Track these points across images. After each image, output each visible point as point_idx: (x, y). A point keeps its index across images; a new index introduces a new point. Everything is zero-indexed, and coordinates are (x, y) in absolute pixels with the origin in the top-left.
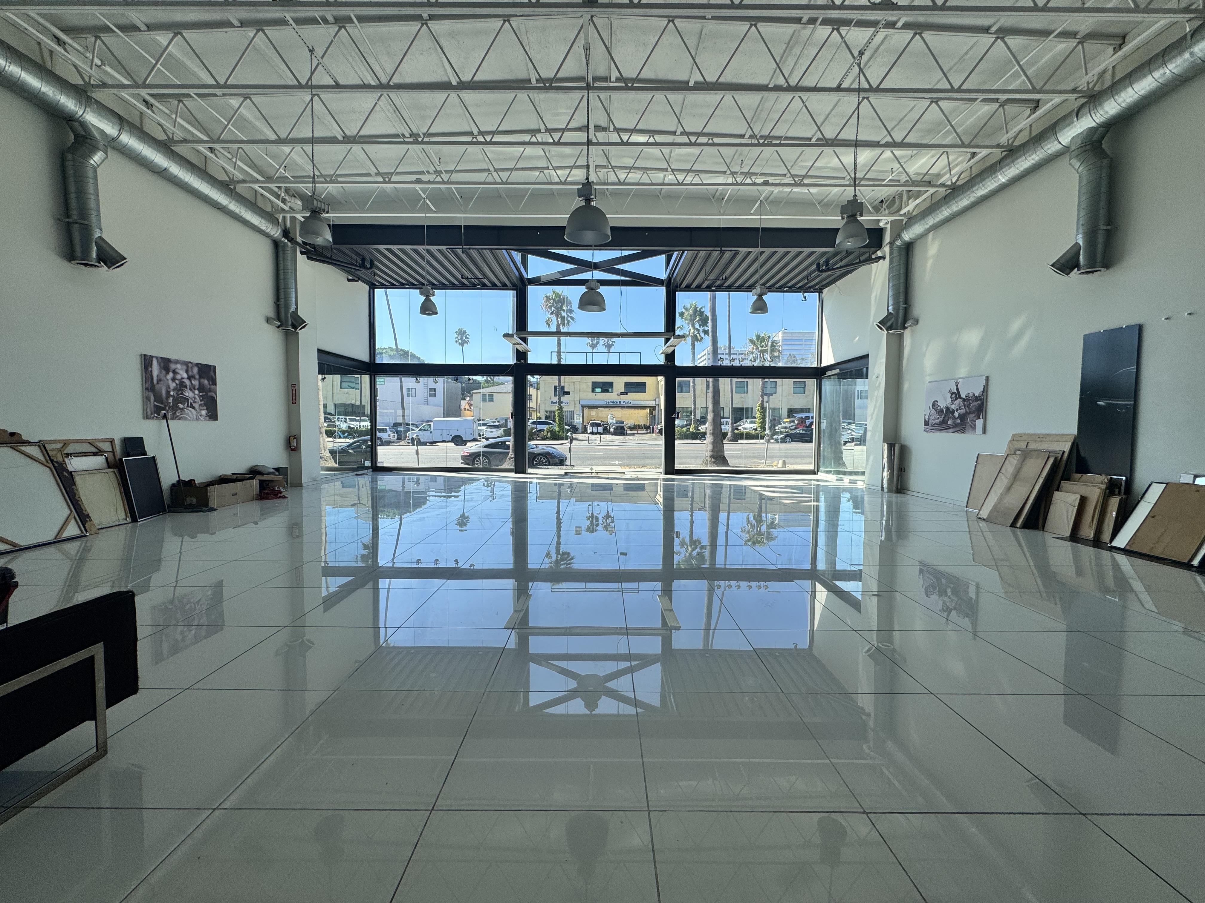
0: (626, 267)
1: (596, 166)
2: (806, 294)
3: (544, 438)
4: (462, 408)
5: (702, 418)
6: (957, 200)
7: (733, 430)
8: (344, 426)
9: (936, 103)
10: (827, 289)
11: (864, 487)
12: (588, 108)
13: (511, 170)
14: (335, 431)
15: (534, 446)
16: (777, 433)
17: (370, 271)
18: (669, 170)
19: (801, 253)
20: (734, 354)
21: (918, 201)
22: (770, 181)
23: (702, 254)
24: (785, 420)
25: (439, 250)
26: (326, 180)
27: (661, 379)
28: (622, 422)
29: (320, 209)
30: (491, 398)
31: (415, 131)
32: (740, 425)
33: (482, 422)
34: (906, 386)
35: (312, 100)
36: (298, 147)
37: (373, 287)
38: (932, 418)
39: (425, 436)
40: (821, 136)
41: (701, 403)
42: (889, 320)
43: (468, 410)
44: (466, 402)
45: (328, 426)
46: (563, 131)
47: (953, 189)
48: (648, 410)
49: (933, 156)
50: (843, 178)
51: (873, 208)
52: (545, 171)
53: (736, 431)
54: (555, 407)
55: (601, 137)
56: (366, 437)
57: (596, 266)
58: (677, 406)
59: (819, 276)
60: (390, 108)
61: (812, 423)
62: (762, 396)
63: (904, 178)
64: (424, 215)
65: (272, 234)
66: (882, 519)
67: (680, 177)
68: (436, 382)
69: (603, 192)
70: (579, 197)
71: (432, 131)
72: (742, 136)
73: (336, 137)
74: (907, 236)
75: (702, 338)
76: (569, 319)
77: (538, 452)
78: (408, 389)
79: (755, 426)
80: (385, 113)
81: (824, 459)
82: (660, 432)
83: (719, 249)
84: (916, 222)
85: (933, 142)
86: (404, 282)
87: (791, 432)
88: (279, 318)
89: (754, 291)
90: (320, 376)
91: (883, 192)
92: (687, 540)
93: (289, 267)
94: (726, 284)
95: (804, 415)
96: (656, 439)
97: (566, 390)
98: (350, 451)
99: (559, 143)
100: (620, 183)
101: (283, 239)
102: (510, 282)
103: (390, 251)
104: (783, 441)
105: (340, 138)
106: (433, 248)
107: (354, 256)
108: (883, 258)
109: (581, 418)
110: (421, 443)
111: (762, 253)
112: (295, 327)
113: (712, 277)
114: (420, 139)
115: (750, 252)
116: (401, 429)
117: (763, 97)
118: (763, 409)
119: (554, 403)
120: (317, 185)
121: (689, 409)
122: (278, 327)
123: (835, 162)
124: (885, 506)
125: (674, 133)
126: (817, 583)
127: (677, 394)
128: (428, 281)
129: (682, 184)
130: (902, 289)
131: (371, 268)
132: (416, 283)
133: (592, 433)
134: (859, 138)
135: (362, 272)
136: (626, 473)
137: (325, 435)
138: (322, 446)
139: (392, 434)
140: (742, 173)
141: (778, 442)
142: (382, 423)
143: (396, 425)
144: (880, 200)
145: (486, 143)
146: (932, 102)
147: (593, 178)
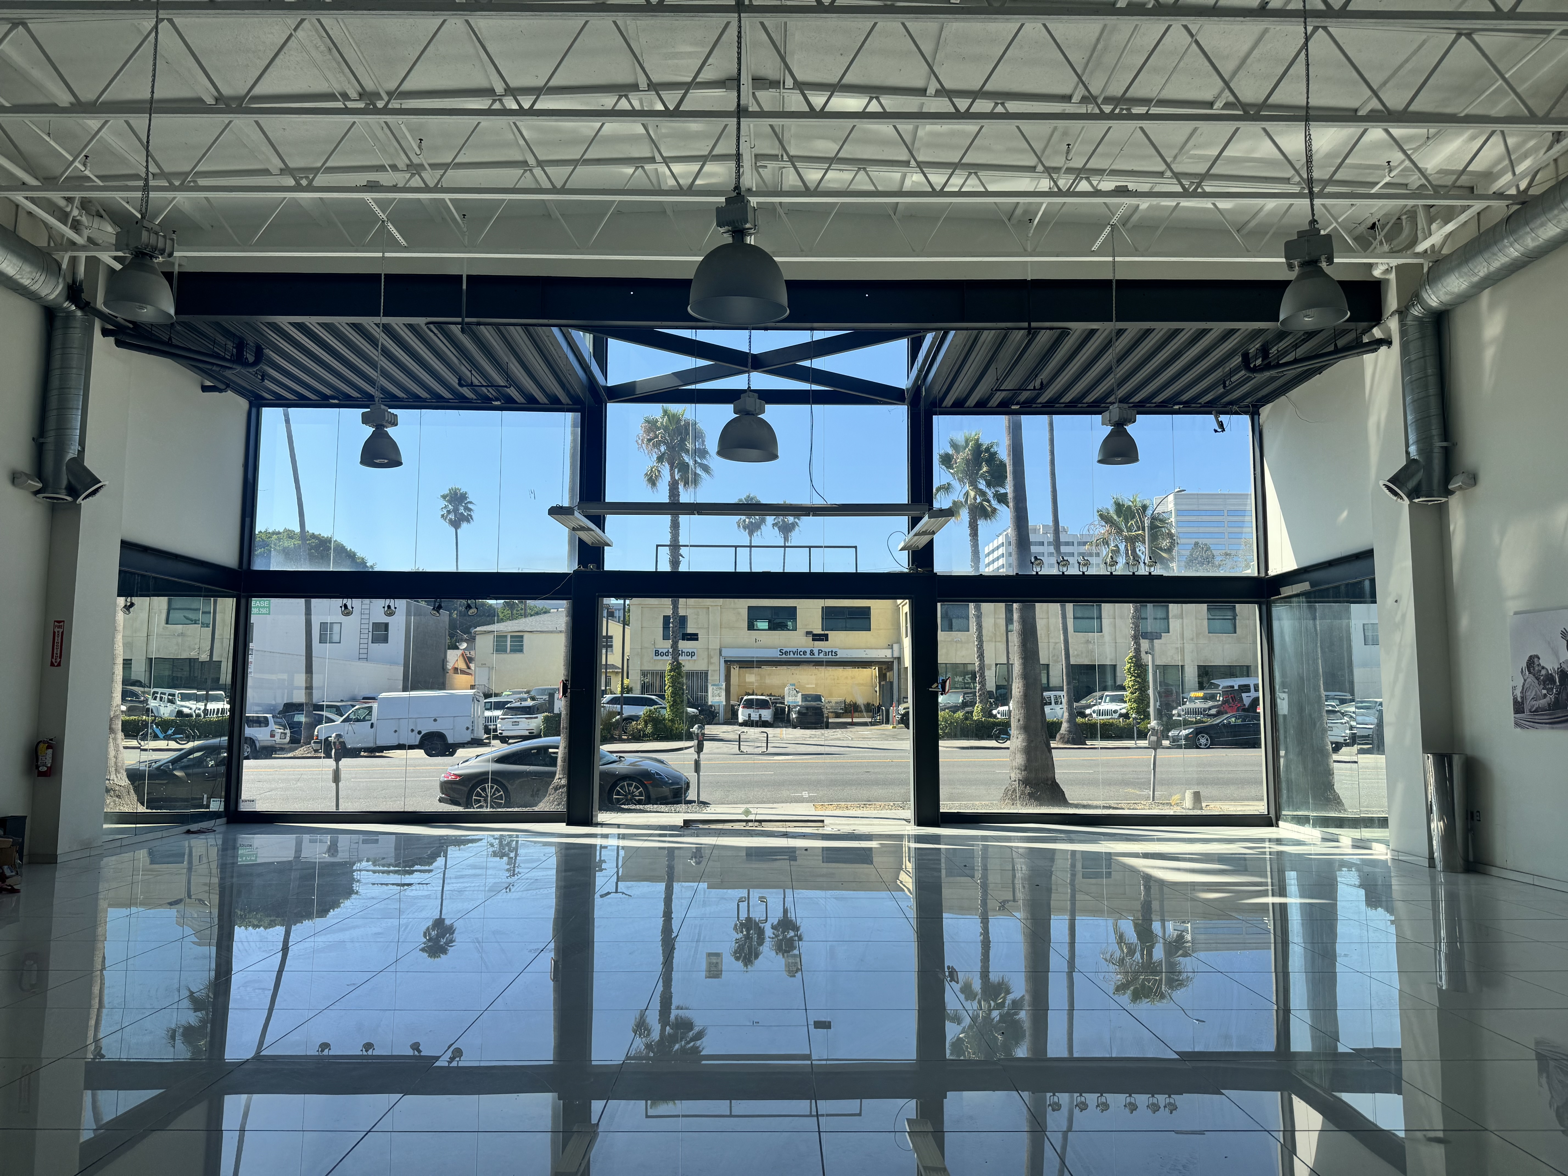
0: (822, 363)
1: (756, 156)
2: (1222, 418)
3: (638, 737)
4: (450, 666)
5: (998, 687)
6: (1532, 226)
7: (1073, 715)
8: (166, 711)
9: (1469, 36)
10: (1269, 406)
11: (1389, 857)
12: (739, 43)
13: (575, 163)
14: (145, 725)
15: (614, 757)
16: (1177, 725)
17: (252, 370)
18: (913, 163)
19: (1204, 332)
20: (1067, 544)
21: (1450, 227)
22: (1131, 186)
23: (988, 337)
24: (1193, 694)
25: (410, 327)
26: (171, 184)
27: (905, 606)
28: (818, 698)
29: (155, 248)
30: (517, 644)
31: (370, 86)
32: (1089, 706)
33: (493, 700)
34: (1464, 622)
35: (156, 27)
36: (117, 121)
37: (257, 403)
38: (1530, 695)
39: (356, 735)
40: (1231, 99)
41: (995, 654)
42: (1413, 475)
43: (463, 672)
44: (459, 652)
45: (130, 711)
46: (687, 87)
47: (1523, 203)
48: (874, 671)
49: (1473, 138)
50: (1287, 180)
51: (1356, 239)
52: (648, 167)
53: (1079, 720)
54: (665, 664)
55: (767, 98)
56: (217, 740)
57: (757, 362)
58: (941, 659)
59: (1248, 379)
60: (320, 43)
61: (1255, 701)
62: (1136, 638)
63: (1415, 180)
64: (380, 255)
65: (43, 295)
66: (1437, 940)
67: (938, 178)
68: (390, 612)
69: (771, 209)
70: (720, 225)
71: (407, 86)
72: (1067, 98)
73: (200, 100)
74: (1434, 298)
75: (994, 510)
76: (699, 471)
77: (624, 771)
78: (323, 626)
79: (1122, 708)
80: (308, 52)
81: (1289, 790)
82: (904, 720)
83: (1026, 325)
84: (1450, 271)
85: (1471, 110)
86: (328, 392)
87: (1210, 721)
88: (39, 472)
89: (1107, 414)
90: (121, 601)
91: (1376, 209)
92: (977, 986)
93: (74, 363)
94: (1044, 398)
95: (1236, 682)
96: (894, 737)
97: (690, 630)
98: (178, 773)
99: (676, 113)
100: (807, 192)
101: (66, 304)
102: (568, 394)
103: (301, 327)
104: (1192, 743)
105: (210, 101)
106: (397, 322)
107: (220, 338)
108: (1388, 342)
109: (723, 694)
110: (345, 751)
111: (1120, 332)
112: (74, 492)
113: (1009, 384)
114: (380, 104)
115: (1093, 332)
116: (302, 718)
117: (1105, 26)
118: (1139, 668)
119: (662, 654)
120: (152, 195)
121: (970, 668)
122: (37, 493)
123: (1266, 149)
124: (1442, 905)
125: (922, 92)
126: (1294, 1096)
127: (941, 636)
128: (383, 390)
129: (942, 193)
130: (1434, 410)
131: (256, 363)
132: (354, 394)
133: (749, 723)
134: (1313, 102)
135: (235, 373)
136: (827, 821)
137: (120, 735)
138: (112, 762)
139: (279, 731)
140: (1069, 170)
141: (1180, 747)
142: (258, 705)
143: (291, 708)
144: (1369, 223)
145: (521, 112)
146: (1459, 35)
147: (749, 180)
